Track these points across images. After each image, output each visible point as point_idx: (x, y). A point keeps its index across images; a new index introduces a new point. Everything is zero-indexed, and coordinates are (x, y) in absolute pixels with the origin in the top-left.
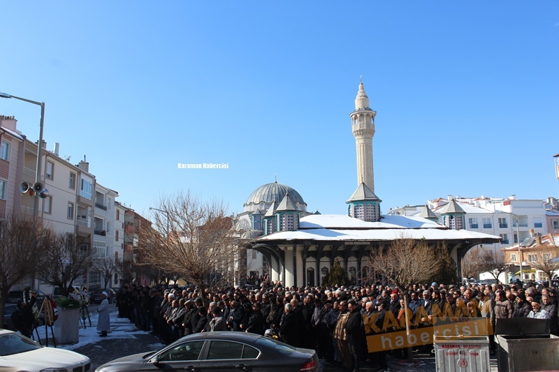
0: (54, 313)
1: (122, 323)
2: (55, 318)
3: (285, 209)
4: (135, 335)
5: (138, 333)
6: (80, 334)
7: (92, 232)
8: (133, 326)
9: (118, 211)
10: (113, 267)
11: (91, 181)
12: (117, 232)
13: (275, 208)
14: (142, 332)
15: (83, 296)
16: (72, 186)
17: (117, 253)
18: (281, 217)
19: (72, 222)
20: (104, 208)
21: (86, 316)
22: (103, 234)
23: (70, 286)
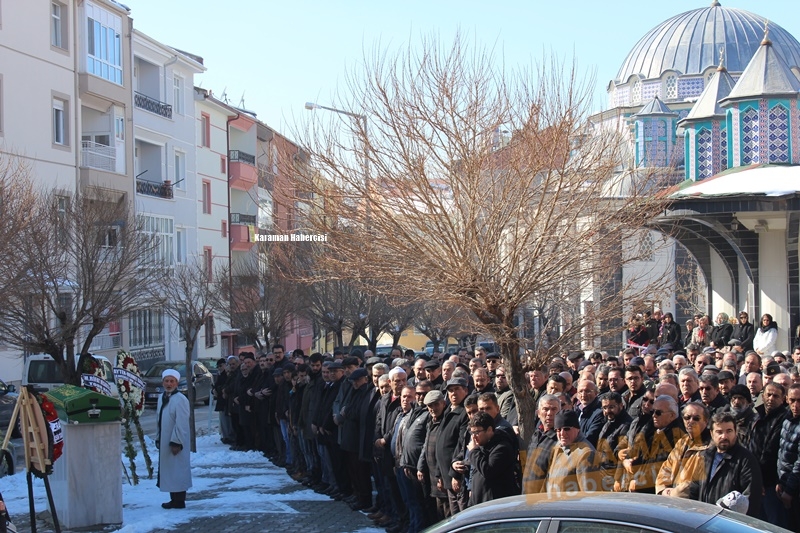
0: (50, 436)
1: (246, 465)
2: (55, 451)
3: (759, 90)
4: (292, 504)
5: (298, 496)
6: (125, 499)
7: (130, 187)
8: (279, 477)
9: (206, 119)
10: (209, 295)
11: (116, 23)
12: (207, 186)
13: (723, 89)
14: (309, 495)
15: (126, 383)
16: (61, 41)
17: (208, 252)
18: (745, 119)
19: (68, 157)
20: (164, 111)
21: (136, 444)
22: (164, 191)
23: (85, 355)
